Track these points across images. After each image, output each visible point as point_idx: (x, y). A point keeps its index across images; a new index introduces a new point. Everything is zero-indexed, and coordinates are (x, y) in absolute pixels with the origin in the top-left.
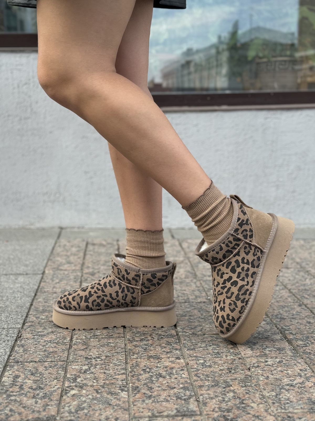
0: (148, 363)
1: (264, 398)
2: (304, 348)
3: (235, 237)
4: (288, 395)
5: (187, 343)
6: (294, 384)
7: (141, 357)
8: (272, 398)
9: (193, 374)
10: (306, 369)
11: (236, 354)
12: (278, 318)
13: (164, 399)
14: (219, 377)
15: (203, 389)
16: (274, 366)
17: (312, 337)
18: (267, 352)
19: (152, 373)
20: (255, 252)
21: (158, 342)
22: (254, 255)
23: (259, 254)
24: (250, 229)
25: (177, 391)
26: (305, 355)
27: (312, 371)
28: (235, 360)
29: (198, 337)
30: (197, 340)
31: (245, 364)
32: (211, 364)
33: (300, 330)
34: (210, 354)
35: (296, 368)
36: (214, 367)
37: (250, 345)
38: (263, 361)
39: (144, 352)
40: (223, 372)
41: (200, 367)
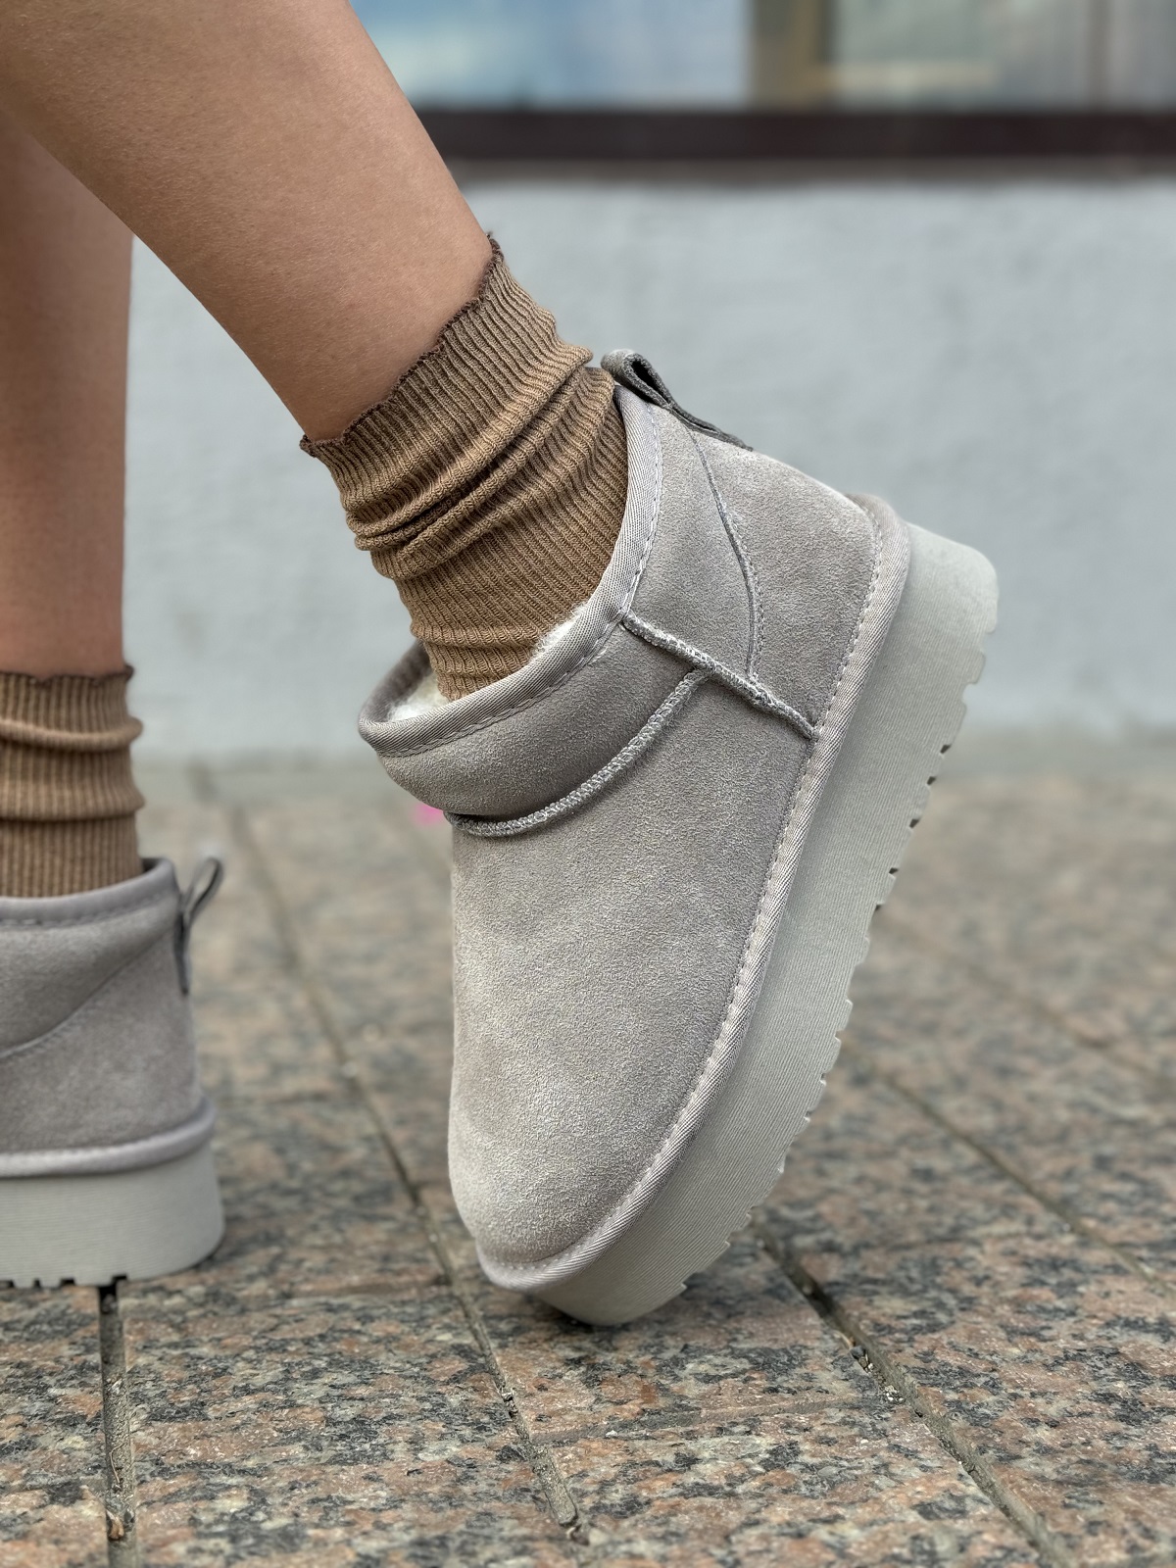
2: (924, 1342)
5: (157, 1365)
10: (960, 1500)
11: (486, 1419)
16: (740, 1489)
17: (959, 1264)
18: (693, 1390)
26: (935, 1389)
27: (999, 1514)
28: (470, 1466)
29: (244, 1319)
30: (229, 1341)
31: (541, 1496)
32: (300, 1520)
33: (883, 1225)
34: (300, 1440)
35: (892, 1494)
36: (319, 1543)
37: (579, 1349)
38: (664, 1462)
41: (216, 1553)
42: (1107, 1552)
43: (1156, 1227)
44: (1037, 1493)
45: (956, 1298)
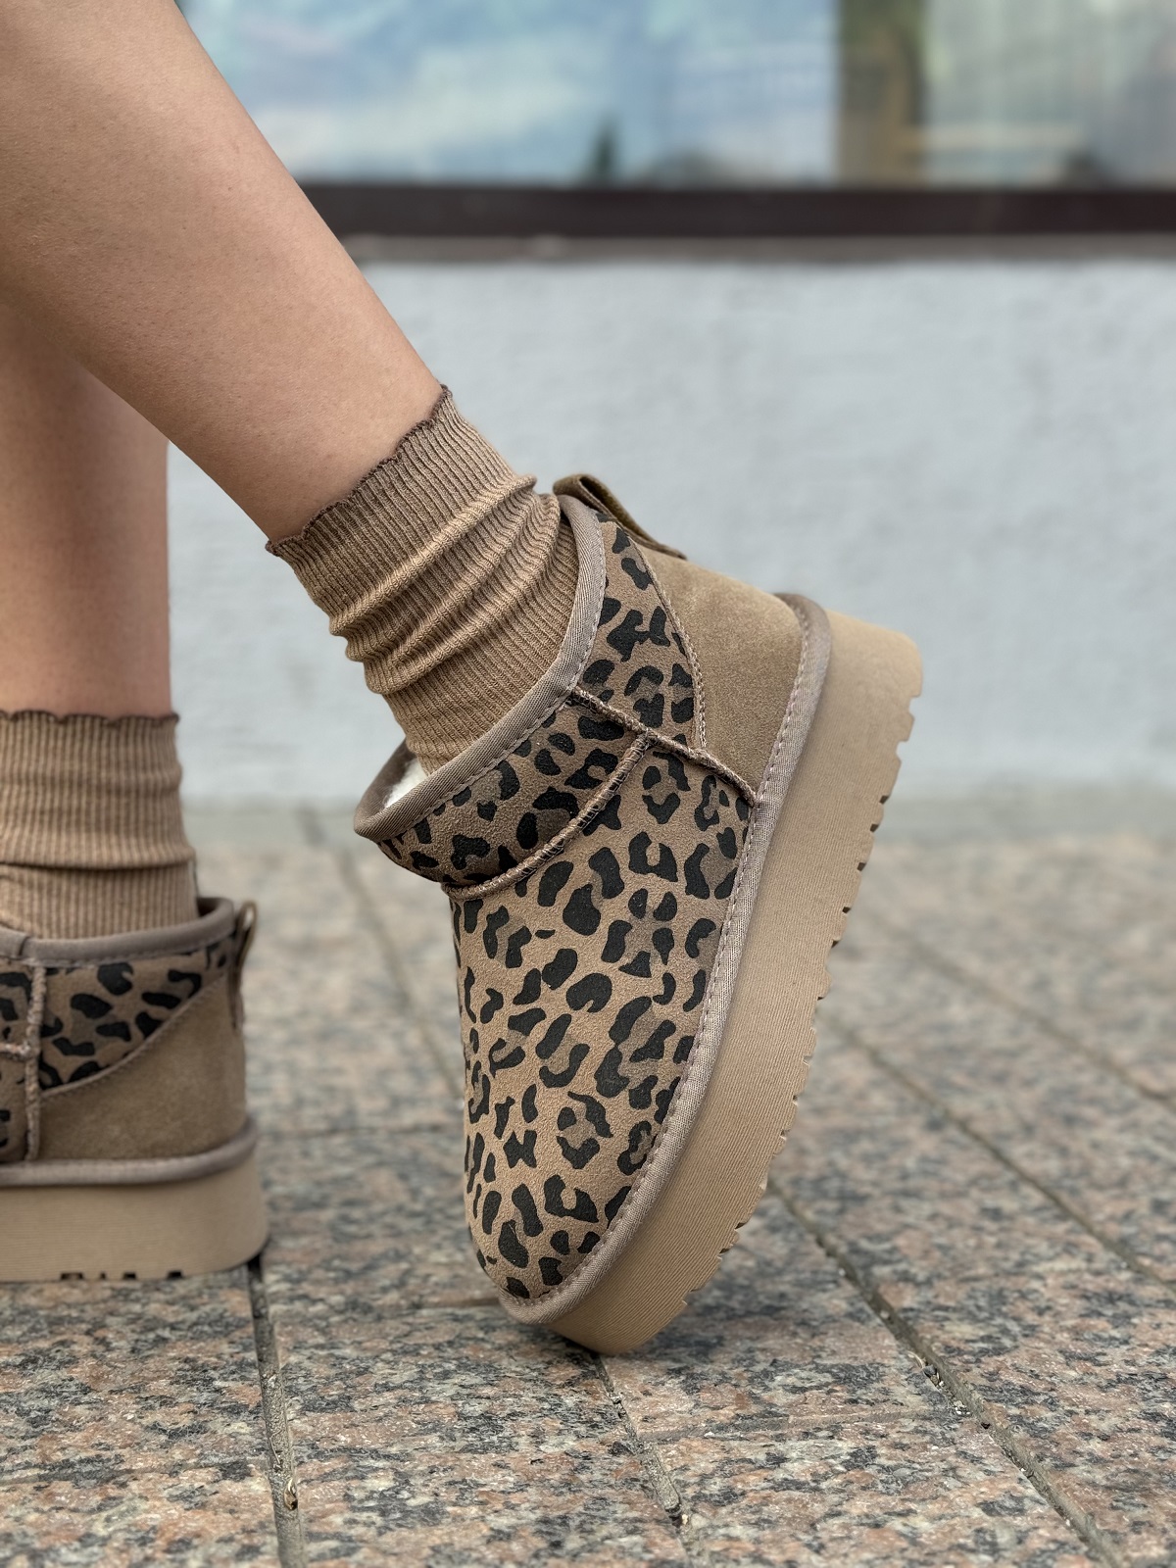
2: (990, 1364)
3: (589, 714)
5: (307, 1364)
7: (2, 1471)
10: (1019, 1500)
11: (598, 1418)
12: (824, 1195)
16: (824, 1485)
17: (1023, 1296)
18: (781, 1399)
20: (705, 802)
21: (132, 1367)
22: (703, 821)
23: (729, 814)
24: (677, 668)
26: (999, 1405)
27: (1054, 1513)
28: (586, 1458)
29: (381, 1325)
30: (368, 1344)
31: (649, 1485)
32: (440, 1499)
33: (954, 1259)
34: (436, 1431)
35: (958, 1493)
36: (457, 1519)
37: (679, 1361)
38: (757, 1460)
39: (23, 1438)
40: (510, 1550)
41: (369, 1524)
42: (1149, 1548)
44: (1088, 1497)
45: (1019, 1325)
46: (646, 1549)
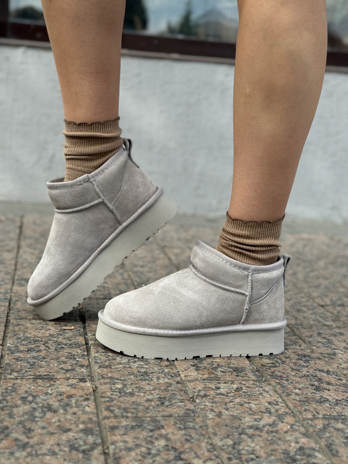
0: (33, 387)
1: (215, 450)
2: (273, 369)
4: (252, 445)
5: (100, 356)
6: (260, 426)
7: (24, 376)
8: (228, 450)
9: (103, 407)
10: (277, 402)
11: (173, 375)
13: (49, 450)
14: (145, 413)
15: (117, 432)
16: (229, 395)
18: (220, 374)
19: (37, 403)
21: (55, 353)
25: (73, 436)
26: (274, 379)
27: (285, 406)
28: (170, 384)
31: (186, 392)
32: (134, 391)
34: (133, 375)
35: (262, 399)
36: (138, 396)
37: (194, 363)
38: (213, 388)
39: (29, 369)
40: (151, 404)
41: (116, 395)
42: (308, 416)
43: (330, 350)
44: (294, 402)
45: (281, 361)
46: (185, 406)
